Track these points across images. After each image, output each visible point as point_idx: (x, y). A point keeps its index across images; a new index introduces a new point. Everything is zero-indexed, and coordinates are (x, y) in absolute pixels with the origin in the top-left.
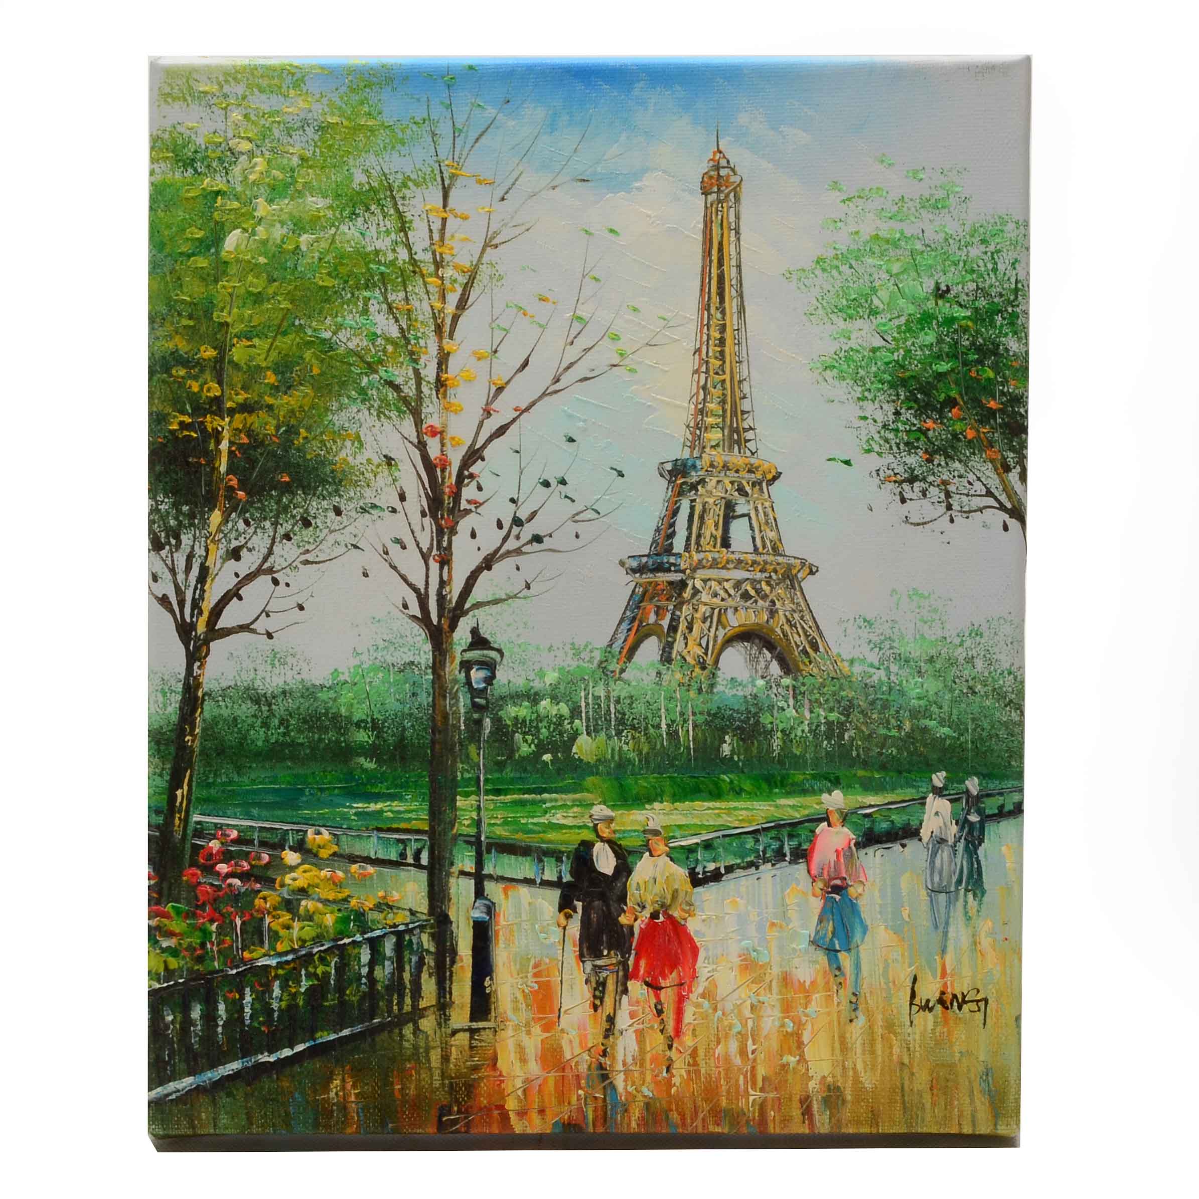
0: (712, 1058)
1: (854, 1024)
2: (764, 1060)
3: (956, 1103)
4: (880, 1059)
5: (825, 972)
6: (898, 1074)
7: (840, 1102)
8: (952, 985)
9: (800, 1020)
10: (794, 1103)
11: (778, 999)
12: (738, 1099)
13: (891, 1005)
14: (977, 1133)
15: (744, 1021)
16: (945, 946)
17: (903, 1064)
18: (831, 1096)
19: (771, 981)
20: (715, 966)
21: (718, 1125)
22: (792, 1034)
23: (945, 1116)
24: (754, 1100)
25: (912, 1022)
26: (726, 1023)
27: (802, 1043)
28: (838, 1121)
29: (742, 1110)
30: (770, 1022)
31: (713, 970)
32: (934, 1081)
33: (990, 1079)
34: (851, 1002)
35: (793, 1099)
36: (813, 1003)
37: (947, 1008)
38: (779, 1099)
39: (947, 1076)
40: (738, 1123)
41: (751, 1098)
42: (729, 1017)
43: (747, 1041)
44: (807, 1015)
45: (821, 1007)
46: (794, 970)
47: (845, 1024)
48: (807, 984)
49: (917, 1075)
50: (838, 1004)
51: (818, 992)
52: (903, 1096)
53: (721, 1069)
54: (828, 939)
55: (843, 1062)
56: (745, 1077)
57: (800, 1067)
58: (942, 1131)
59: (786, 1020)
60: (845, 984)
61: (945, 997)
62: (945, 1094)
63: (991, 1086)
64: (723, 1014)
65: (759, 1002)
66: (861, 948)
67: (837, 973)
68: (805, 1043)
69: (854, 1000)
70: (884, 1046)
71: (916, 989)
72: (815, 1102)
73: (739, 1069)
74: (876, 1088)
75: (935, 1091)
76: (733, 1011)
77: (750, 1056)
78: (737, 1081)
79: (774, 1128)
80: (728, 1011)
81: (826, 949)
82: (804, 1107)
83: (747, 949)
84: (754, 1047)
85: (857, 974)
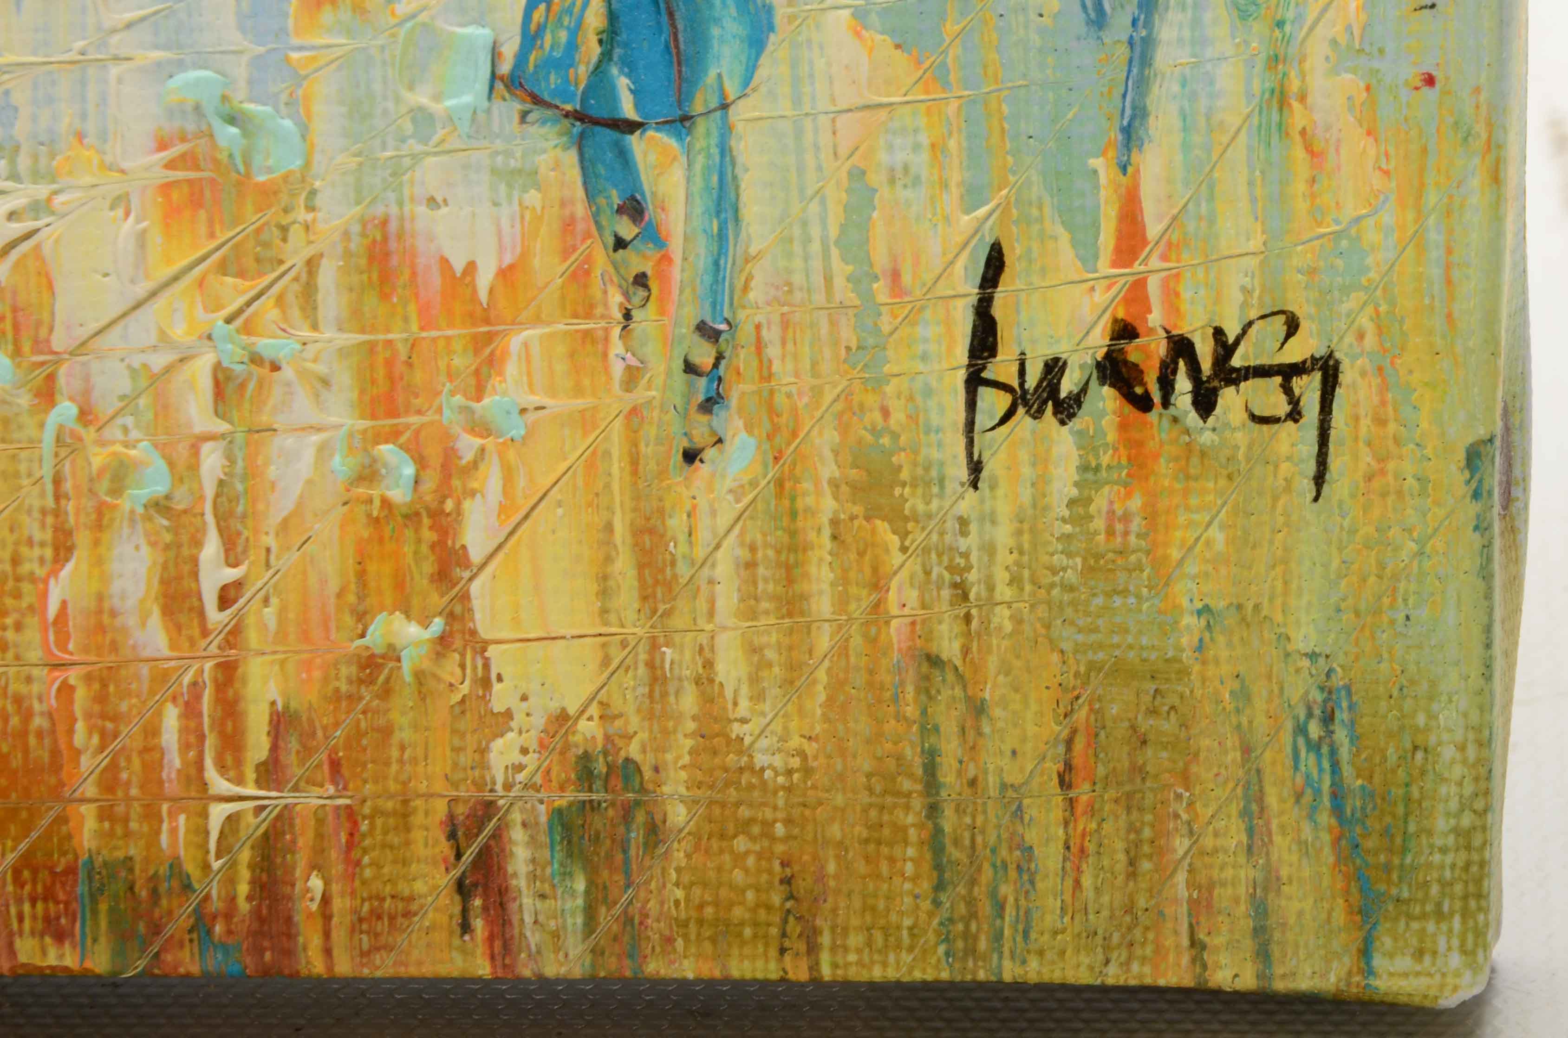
0: (33, 622)
1: (703, 470)
2: (281, 635)
3: (1181, 844)
4: (824, 641)
5: (568, 225)
6: (911, 711)
7: (636, 835)
8: (1171, 294)
9: (450, 455)
10: (418, 835)
11: (343, 353)
12: (152, 815)
13: (877, 384)
14: (1280, 986)
15: (182, 451)
16: (1140, 113)
17: (934, 661)
18: (593, 806)
19: (312, 265)
20: (42, 191)
21: (60, 937)
22: (412, 517)
23: (1129, 909)
24: (232, 819)
25: (976, 468)
26: (98, 458)
27: (461, 557)
28: (627, 920)
29: (175, 865)
30: (309, 456)
31: (37, 208)
32: (1080, 744)
33: (1341, 735)
34: (690, 368)
35: (418, 819)
36: (512, 369)
37: (1144, 404)
38: (351, 815)
39: (1145, 724)
40: (156, 929)
41: (218, 813)
42: (114, 432)
43: (197, 543)
44: (481, 428)
45: (552, 391)
46: (422, 210)
47: (662, 473)
48: (485, 279)
49: (997, 712)
50: (632, 377)
51: (537, 320)
52: (933, 810)
53: (73, 676)
54: (583, 71)
55: (654, 646)
56: (191, 710)
57: (450, 669)
58: (1114, 976)
59: (387, 450)
60: (664, 279)
61: (1133, 352)
62: (1129, 801)
63: (1347, 771)
64: (85, 415)
65: (256, 359)
66: (739, 113)
67: (627, 229)
68: (476, 555)
69: (704, 356)
70: (844, 580)
71: (998, 311)
72: (518, 835)
73: (161, 678)
74: (807, 771)
75: (1083, 792)
76: (128, 401)
77: (215, 617)
78: (153, 731)
79: (328, 952)
80: (105, 406)
81: (579, 116)
82: (469, 856)
83: (197, 108)
84: (231, 574)
85: (721, 237)
